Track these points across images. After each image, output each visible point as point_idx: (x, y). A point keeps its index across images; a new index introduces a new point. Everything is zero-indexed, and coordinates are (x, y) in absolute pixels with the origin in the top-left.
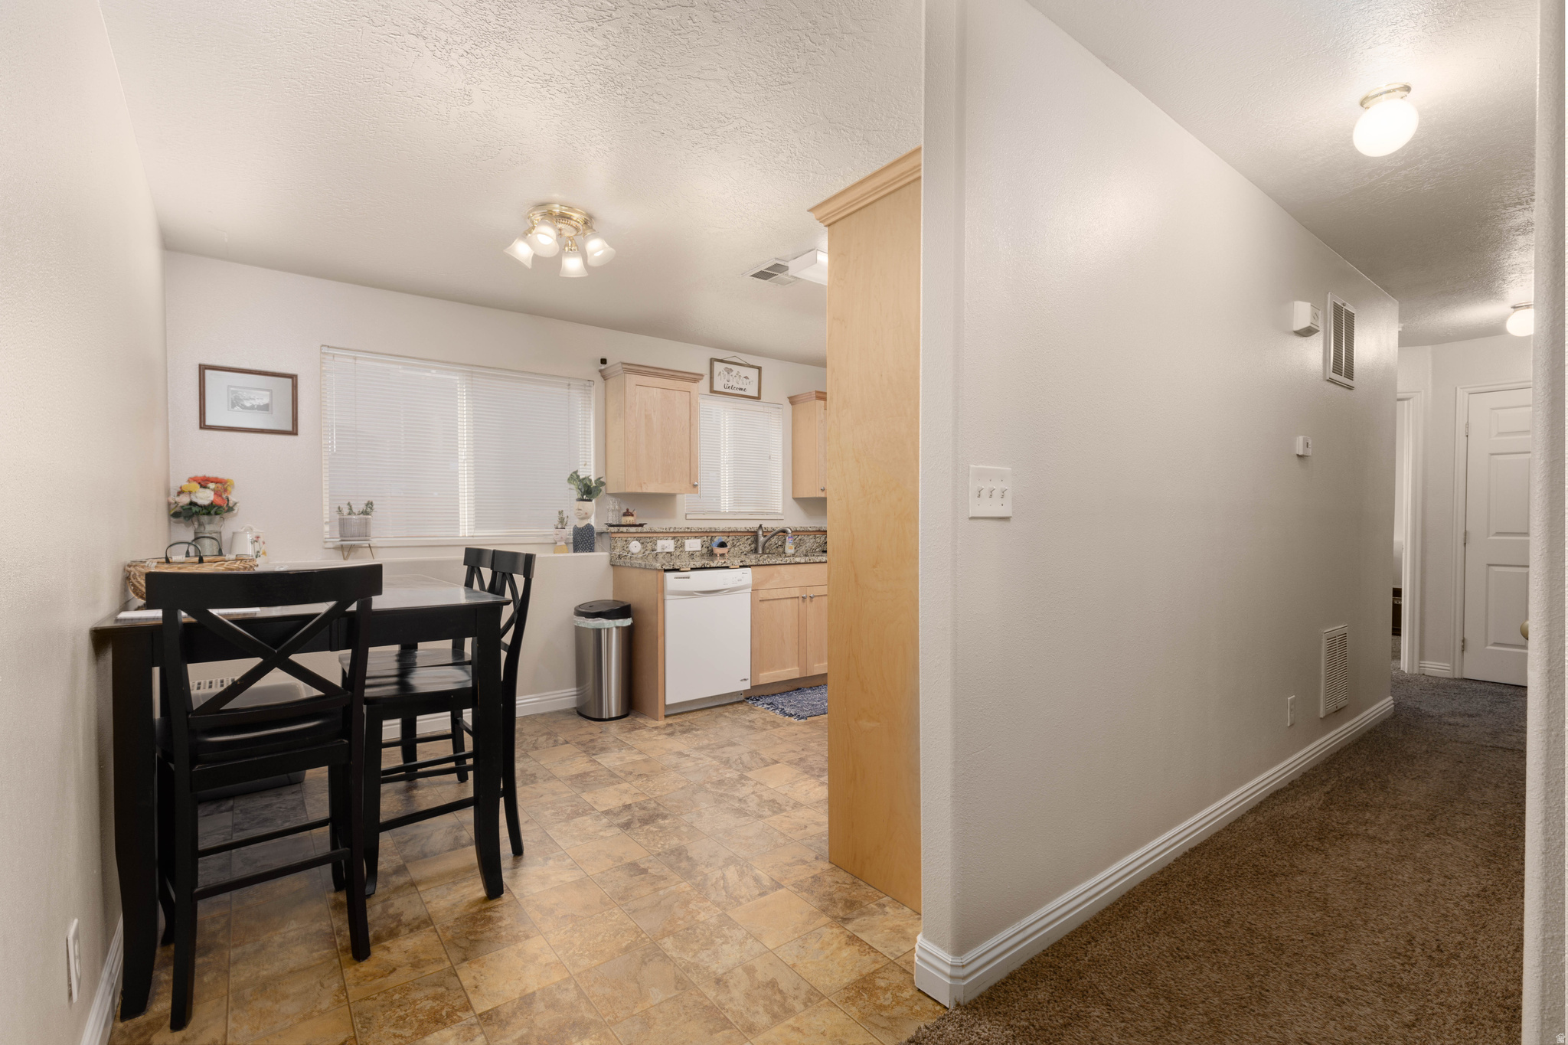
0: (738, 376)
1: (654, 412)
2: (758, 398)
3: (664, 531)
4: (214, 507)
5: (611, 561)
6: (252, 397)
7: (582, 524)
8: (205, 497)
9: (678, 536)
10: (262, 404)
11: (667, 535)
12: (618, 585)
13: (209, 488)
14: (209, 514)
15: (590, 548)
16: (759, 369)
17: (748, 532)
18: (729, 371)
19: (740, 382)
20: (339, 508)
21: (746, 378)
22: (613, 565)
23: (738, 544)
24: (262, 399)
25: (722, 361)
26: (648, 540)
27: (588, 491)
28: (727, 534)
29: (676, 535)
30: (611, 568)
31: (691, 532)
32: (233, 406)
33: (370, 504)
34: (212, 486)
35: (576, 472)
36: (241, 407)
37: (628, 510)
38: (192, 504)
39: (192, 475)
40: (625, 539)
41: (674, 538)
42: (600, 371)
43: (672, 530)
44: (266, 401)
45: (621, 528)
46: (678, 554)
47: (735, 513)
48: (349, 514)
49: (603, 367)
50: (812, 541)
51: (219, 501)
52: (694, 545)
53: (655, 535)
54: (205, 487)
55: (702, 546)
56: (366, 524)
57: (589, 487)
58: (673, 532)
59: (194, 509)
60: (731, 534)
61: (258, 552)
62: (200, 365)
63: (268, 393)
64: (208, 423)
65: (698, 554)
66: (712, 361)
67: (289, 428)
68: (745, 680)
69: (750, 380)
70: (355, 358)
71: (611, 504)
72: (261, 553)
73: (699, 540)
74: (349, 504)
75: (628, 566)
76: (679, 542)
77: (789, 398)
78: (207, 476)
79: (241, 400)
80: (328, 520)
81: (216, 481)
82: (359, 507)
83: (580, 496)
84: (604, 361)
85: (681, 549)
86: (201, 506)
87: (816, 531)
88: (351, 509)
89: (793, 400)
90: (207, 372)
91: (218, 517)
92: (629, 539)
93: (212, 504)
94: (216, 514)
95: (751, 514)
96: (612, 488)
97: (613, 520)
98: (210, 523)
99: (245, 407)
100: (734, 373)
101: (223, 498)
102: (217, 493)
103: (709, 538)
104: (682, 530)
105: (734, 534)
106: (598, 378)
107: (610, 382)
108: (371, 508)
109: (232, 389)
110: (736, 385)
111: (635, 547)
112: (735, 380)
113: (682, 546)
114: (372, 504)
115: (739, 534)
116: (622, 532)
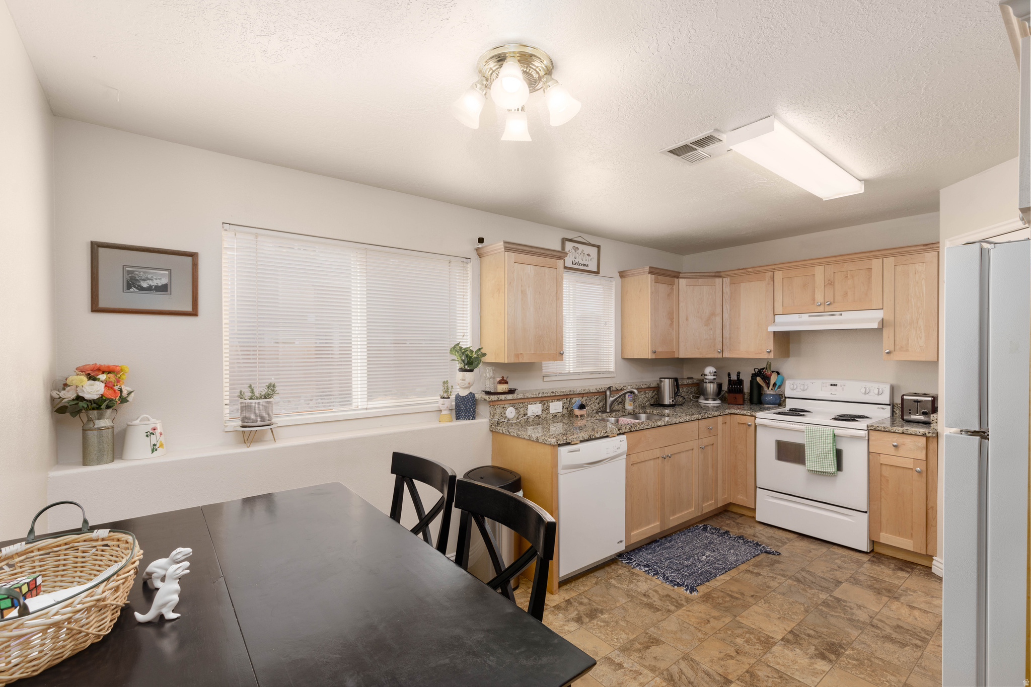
0: (582, 254)
1: (529, 287)
2: (597, 273)
3: (535, 396)
4: (105, 400)
5: (491, 427)
6: (149, 277)
7: (464, 393)
8: (93, 390)
9: (544, 399)
10: (160, 285)
11: (536, 400)
12: (497, 451)
13: (98, 380)
14: (99, 408)
15: (472, 416)
16: (599, 247)
17: (598, 392)
18: (576, 249)
19: (584, 259)
20: (241, 393)
21: (588, 255)
22: (492, 431)
23: (590, 403)
24: (160, 279)
25: (571, 240)
26: (521, 405)
27: (470, 362)
28: (582, 395)
29: (543, 399)
30: (490, 434)
31: (555, 396)
32: (129, 287)
33: (272, 387)
34: (103, 377)
35: (458, 344)
36: (137, 288)
37: (503, 377)
38: (79, 398)
39: (81, 364)
40: (502, 406)
41: (541, 402)
42: (477, 249)
43: (540, 395)
44: (164, 281)
45: (501, 396)
46: (544, 416)
47: (579, 373)
48: (251, 399)
49: (480, 245)
50: (643, 396)
51: (109, 394)
52: (556, 407)
53: (527, 400)
54: (95, 379)
55: (563, 408)
56: (269, 407)
57: (471, 358)
58: (542, 397)
59: (81, 404)
60: (585, 395)
61: (155, 445)
62: (92, 243)
63: (167, 272)
64: (102, 304)
65: (560, 415)
66: (564, 240)
67: (189, 308)
68: (621, 541)
69: (591, 257)
70: (257, 236)
71: (489, 372)
72: (158, 446)
73: (561, 402)
74: (250, 387)
75: (514, 436)
76: (545, 405)
77: (619, 272)
78: (98, 364)
79: (137, 280)
80: (228, 402)
81: (109, 371)
82: (260, 390)
83: (462, 366)
84: (481, 240)
85: (547, 411)
86: (90, 401)
87: (647, 388)
88: (252, 391)
89: (622, 275)
90: (101, 250)
91: (109, 411)
92: (506, 406)
93: (102, 397)
94: (108, 407)
95: (592, 373)
96: (488, 359)
97: (490, 387)
98: (99, 418)
99: (141, 289)
100: (579, 251)
101: (114, 391)
102: (107, 385)
103: (568, 399)
104: (549, 395)
105: (587, 395)
106: (474, 255)
107: (486, 259)
108: (273, 391)
109: (127, 269)
110: (581, 262)
111: (511, 412)
112: (580, 257)
113: (548, 408)
114: (274, 386)
115: (591, 395)
116: (501, 400)
